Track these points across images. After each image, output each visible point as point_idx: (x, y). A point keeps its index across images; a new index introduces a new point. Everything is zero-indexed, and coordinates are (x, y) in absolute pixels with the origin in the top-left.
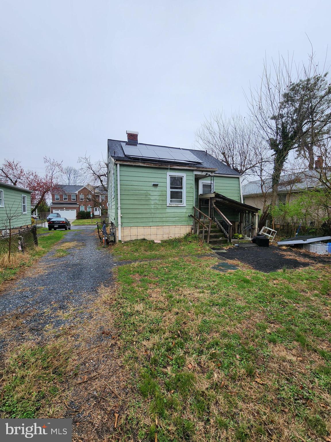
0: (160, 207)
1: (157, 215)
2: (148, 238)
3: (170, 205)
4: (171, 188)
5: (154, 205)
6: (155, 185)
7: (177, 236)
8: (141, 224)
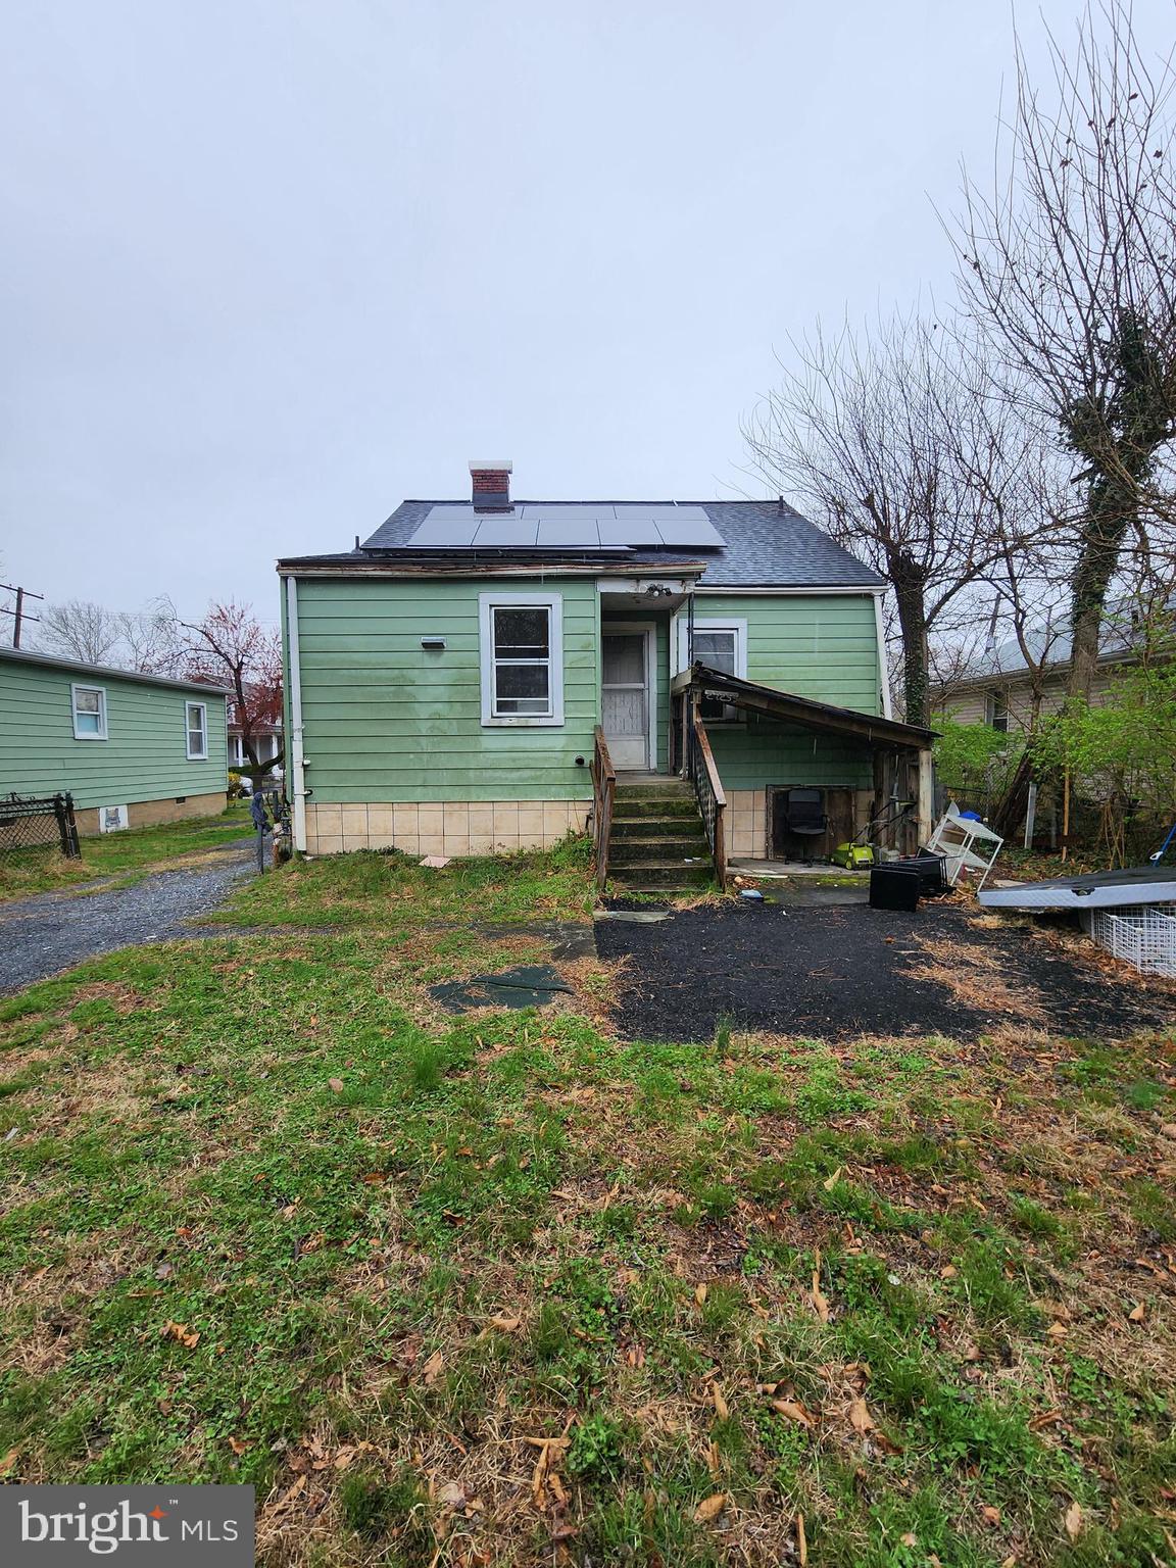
0: (453, 728)
1: (444, 761)
2: (409, 847)
3: (496, 722)
4: (499, 654)
5: (429, 723)
6: (434, 648)
7: (528, 844)
8: (379, 794)
